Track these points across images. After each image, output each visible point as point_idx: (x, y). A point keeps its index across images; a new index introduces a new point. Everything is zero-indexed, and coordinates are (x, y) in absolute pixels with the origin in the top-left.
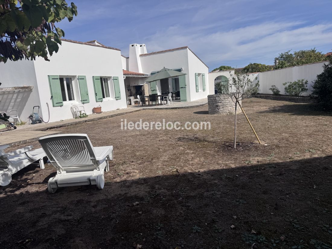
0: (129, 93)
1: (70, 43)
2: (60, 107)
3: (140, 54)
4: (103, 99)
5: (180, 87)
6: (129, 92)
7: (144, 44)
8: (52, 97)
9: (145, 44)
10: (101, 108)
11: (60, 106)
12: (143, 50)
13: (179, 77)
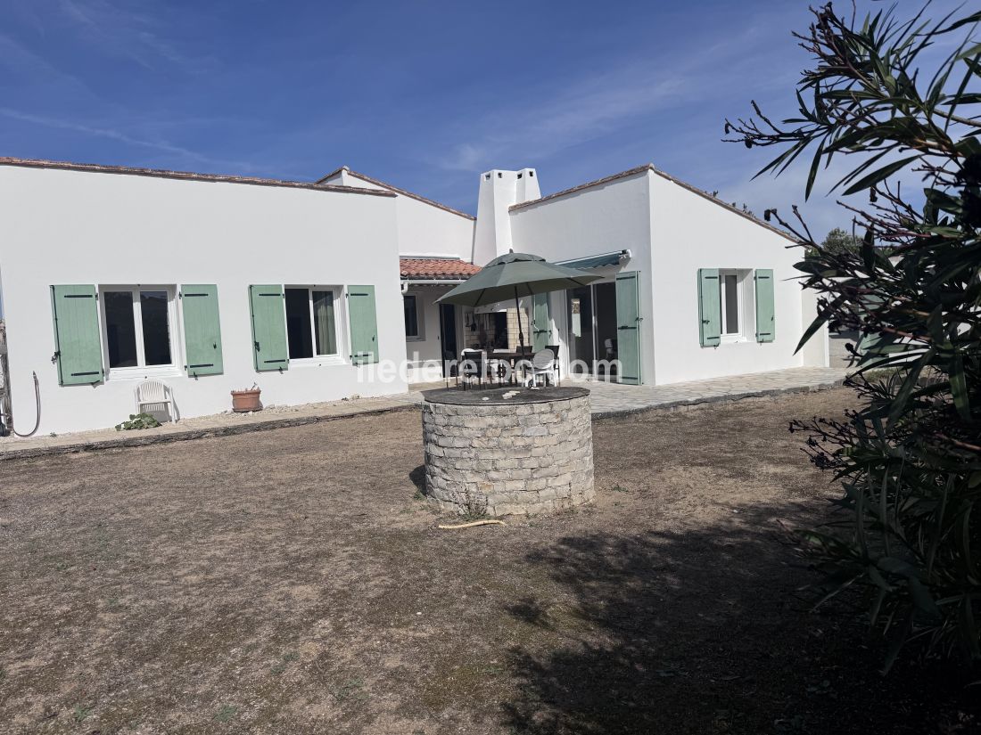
0: (475, 337)
1: (161, 179)
2: (91, 387)
3: (514, 203)
4: (291, 360)
5: (619, 325)
6: (477, 332)
7: (528, 170)
8: (58, 354)
9: (533, 170)
10: (258, 393)
11: (92, 384)
12: (522, 189)
13: (619, 285)
